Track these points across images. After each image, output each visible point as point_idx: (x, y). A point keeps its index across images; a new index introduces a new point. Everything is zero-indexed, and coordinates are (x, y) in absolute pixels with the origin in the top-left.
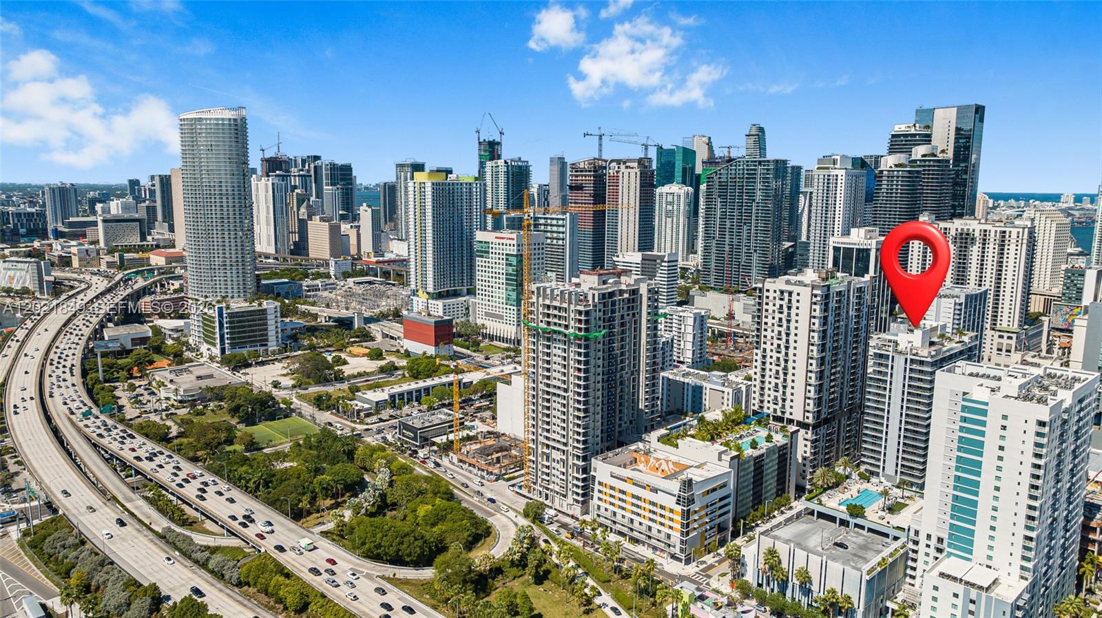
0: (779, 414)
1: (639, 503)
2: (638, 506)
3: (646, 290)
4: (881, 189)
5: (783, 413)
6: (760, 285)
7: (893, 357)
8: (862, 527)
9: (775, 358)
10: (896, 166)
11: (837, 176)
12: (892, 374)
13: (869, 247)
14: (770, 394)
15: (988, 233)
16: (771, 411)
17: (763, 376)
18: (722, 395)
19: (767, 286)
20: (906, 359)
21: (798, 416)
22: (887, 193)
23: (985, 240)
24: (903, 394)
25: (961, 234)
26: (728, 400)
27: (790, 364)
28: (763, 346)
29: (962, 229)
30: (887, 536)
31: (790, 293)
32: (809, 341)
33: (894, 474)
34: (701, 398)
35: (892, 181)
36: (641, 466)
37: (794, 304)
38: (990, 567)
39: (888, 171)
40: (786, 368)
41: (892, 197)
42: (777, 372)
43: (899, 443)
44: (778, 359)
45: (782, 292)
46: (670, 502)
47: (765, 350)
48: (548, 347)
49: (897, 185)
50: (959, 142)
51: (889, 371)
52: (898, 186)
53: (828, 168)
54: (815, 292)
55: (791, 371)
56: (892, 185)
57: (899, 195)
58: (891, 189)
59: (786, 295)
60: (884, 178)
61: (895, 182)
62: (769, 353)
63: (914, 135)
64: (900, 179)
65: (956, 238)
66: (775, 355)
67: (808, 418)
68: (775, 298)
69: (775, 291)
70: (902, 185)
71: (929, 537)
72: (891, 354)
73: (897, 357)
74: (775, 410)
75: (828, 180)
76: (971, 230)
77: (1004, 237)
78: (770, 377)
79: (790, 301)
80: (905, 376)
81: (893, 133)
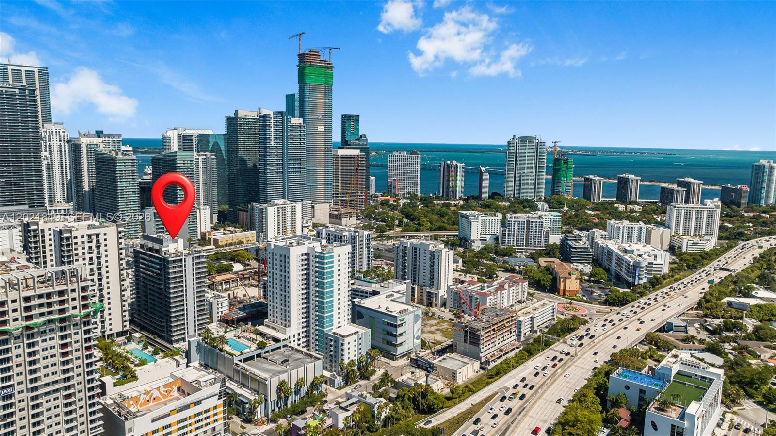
6: (68, 235)
7: (185, 259)
20: (193, 258)
24: (193, 280)
27: (105, 292)
31: (98, 236)
32: (120, 268)
37: (102, 243)
38: (339, 327)
43: (195, 312)
45: (89, 236)
51: (184, 269)
59: (94, 237)
67: (125, 326)
68: (83, 242)
69: (83, 237)
72: (183, 258)
73: (187, 258)
79: (98, 241)
80: (193, 269)
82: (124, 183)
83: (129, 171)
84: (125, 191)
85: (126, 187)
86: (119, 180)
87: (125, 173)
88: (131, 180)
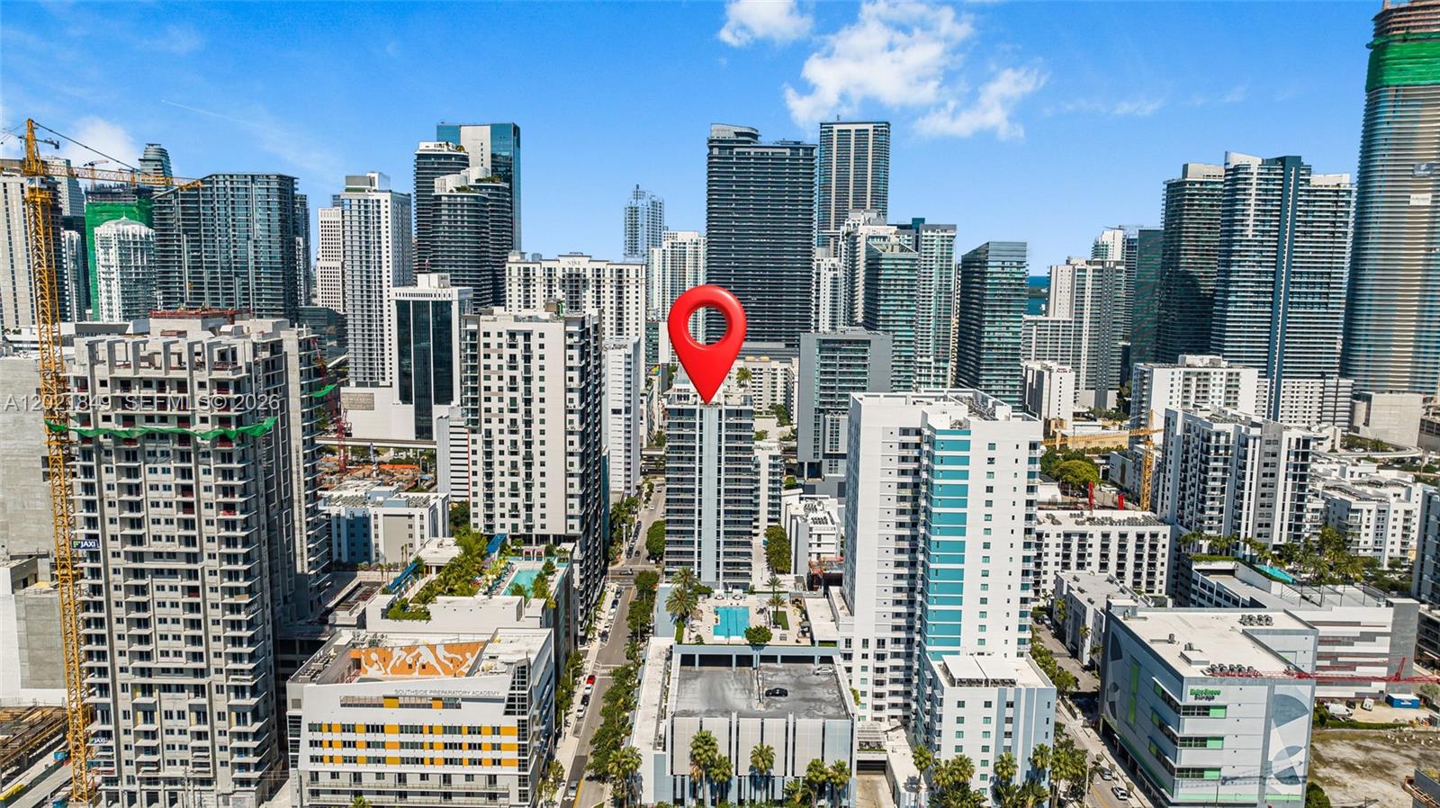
0: (522, 531)
1: (418, 738)
2: (414, 746)
3: (296, 344)
4: (441, 221)
5: (529, 528)
6: (474, 327)
7: (701, 411)
8: (773, 659)
9: (507, 443)
10: (458, 189)
11: (378, 201)
12: (701, 436)
13: (449, 299)
14: (503, 502)
15: (601, 273)
16: (507, 530)
17: (489, 475)
18: (409, 521)
19: (484, 327)
20: (720, 412)
21: (556, 526)
22: (450, 227)
23: (598, 282)
24: (720, 461)
25: (570, 275)
26: (422, 527)
27: (536, 449)
28: (485, 426)
29: (571, 269)
30: (810, 659)
31: (527, 335)
32: (566, 406)
33: (714, 579)
34: (367, 535)
35: (455, 210)
36: (372, 672)
37: (536, 351)
38: (983, 654)
39: (449, 196)
40: (529, 456)
41: (457, 232)
42: (514, 465)
43: (718, 533)
44: (514, 443)
45: (512, 335)
46: (493, 715)
47: (489, 433)
48: (133, 473)
49: (462, 216)
50: (497, 170)
51: (697, 433)
52: (464, 217)
53: (363, 190)
54: (569, 329)
55: (537, 459)
56: (456, 216)
57: (466, 229)
58: (456, 222)
59: (520, 339)
60: (443, 206)
61: (459, 212)
62: (496, 437)
63: (449, 156)
64: (466, 207)
65: (564, 281)
66: (508, 438)
67: (572, 527)
68: (500, 345)
69: (500, 335)
70: (468, 216)
71: (865, 643)
72: (697, 407)
73: (706, 410)
74: (515, 527)
75: (366, 207)
76: (581, 270)
77: (620, 277)
78: (502, 474)
79: (527, 347)
80: (720, 436)
81: (418, 152)
82: (892, 303)
83: (903, 280)
84: (891, 318)
85: (894, 311)
86: (882, 298)
87: (895, 285)
88: (905, 298)
